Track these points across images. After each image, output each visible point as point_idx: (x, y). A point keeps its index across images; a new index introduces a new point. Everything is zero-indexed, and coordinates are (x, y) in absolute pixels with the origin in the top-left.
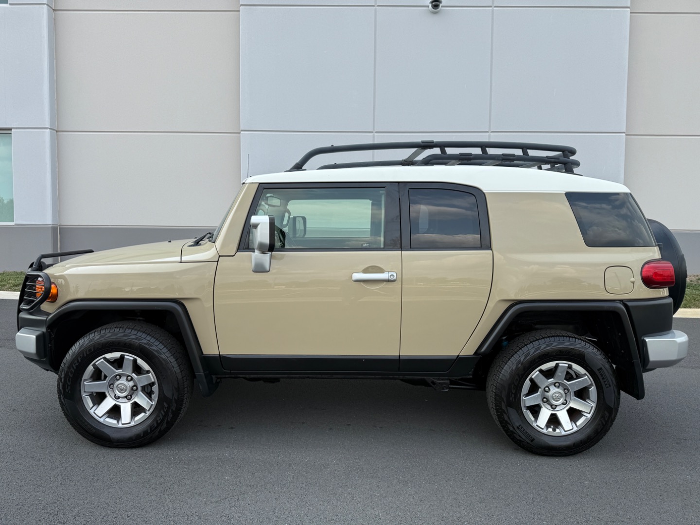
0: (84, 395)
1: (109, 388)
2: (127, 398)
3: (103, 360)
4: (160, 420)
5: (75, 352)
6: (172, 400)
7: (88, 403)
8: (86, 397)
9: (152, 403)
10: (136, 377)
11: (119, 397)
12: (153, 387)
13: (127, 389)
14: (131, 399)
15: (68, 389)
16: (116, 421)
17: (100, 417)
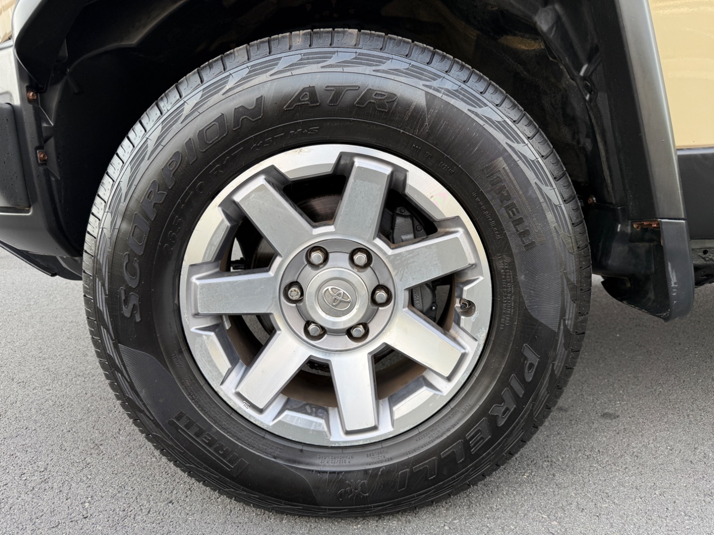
0: (192, 327)
1: (283, 298)
2: (354, 333)
3: (265, 183)
4: (505, 417)
5: (147, 147)
6: (556, 334)
7: (210, 357)
8: (201, 335)
9: (463, 351)
10: (390, 252)
11: (324, 331)
12: (466, 288)
13: (359, 299)
14: (367, 339)
15: (131, 306)
16: (322, 421)
17: (261, 411)
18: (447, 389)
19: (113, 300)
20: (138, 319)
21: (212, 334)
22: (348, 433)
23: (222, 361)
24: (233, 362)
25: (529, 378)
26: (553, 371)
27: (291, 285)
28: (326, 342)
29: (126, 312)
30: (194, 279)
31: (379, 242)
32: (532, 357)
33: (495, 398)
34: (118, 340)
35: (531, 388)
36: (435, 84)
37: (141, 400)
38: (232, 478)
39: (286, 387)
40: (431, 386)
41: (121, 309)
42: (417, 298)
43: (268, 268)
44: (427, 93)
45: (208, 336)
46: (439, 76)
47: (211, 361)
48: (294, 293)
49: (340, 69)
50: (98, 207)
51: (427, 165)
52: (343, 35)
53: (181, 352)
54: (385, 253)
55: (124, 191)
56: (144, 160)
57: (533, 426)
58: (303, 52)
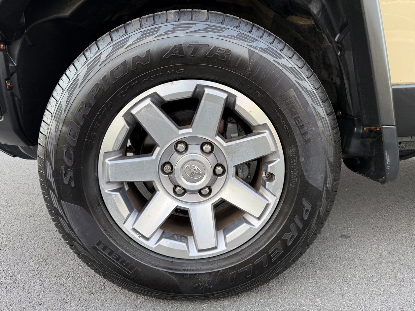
0: (106, 190)
1: (160, 172)
2: (203, 192)
3: (150, 102)
4: (292, 240)
5: (78, 80)
6: (322, 192)
7: (117, 207)
8: (111, 195)
9: (267, 202)
10: (225, 144)
11: (185, 191)
12: (270, 166)
13: (206, 172)
14: (211, 195)
15: (68, 177)
16: (184, 244)
17: (148, 239)
18: (258, 224)
19: (57, 174)
20: (73, 185)
21: (118, 194)
22: (199, 251)
23: (124, 210)
24: (131, 210)
25: (306, 218)
26: (319, 213)
27: (165, 164)
28: (186, 197)
29: (66, 181)
30: (107, 161)
31: (218, 138)
32: (308, 206)
33: (286, 229)
34: (60, 198)
35: (306, 223)
36: (254, 44)
37: (75, 234)
38: (130, 279)
39: (162, 225)
40: (248, 223)
41: (63, 179)
42: (240, 171)
43: (151, 154)
44: (249, 50)
45: (116, 195)
46: (256, 40)
47: (118, 210)
48: (167, 168)
49: (197, 34)
50: (47, 117)
51: (248, 93)
52: (198, 13)
53: (99, 205)
54: (222, 145)
55: (64, 107)
56: (76, 88)
57: (307, 245)
58: (175, 24)
